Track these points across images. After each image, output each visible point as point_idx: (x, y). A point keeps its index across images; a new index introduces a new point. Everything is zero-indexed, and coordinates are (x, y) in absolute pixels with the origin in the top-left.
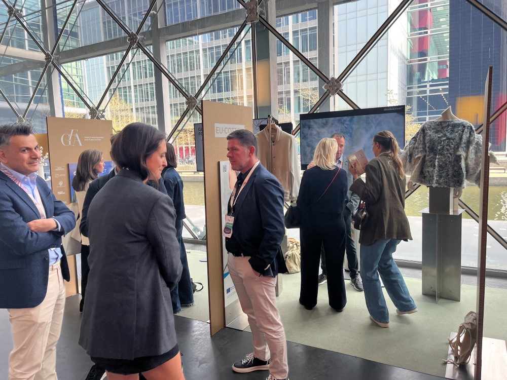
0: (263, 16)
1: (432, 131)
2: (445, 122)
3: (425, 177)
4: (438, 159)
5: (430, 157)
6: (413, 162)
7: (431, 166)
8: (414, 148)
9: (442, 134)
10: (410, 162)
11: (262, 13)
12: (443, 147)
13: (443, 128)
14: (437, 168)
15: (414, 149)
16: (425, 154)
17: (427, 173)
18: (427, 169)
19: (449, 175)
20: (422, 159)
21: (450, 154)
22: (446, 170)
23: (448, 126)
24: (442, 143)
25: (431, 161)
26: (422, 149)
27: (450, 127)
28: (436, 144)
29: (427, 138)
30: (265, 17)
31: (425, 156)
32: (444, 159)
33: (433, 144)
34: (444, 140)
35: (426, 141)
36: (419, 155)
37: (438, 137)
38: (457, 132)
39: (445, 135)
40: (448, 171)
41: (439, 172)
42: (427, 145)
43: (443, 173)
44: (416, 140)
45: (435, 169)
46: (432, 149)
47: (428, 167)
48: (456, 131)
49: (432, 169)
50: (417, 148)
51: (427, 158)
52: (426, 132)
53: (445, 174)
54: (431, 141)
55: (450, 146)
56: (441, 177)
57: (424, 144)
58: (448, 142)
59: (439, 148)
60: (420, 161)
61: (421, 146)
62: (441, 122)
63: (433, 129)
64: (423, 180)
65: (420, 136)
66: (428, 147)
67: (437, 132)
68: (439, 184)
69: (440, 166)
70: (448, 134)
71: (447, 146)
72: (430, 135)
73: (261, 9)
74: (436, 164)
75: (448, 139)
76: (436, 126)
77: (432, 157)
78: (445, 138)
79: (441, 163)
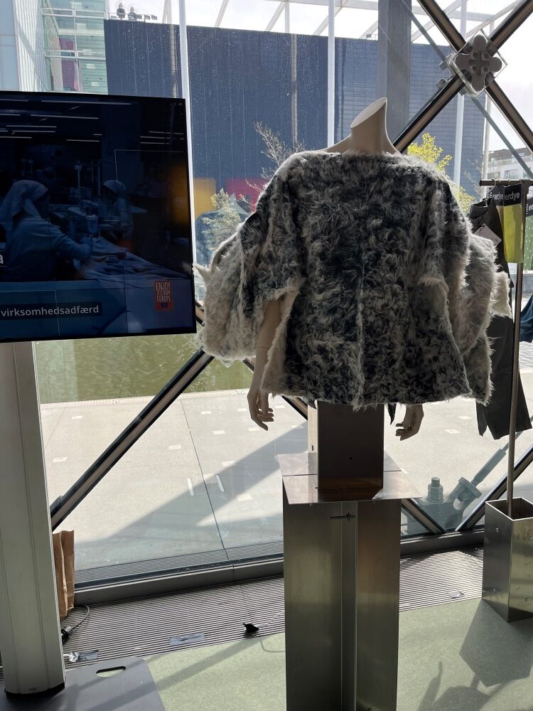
1: (328, 191)
4: (364, 301)
5: (328, 294)
6: (259, 315)
7: (334, 327)
9: (364, 206)
10: (249, 312)
12: (378, 255)
15: (262, 264)
17: (318, 358)
18: (317, 342)
19: (393, 362)
21: (400, 282)
22: (387, 344)
23: (381, 175)
24: (372, 239)
25: (333, 311)
26: (294, 263)
28: (351, 242)
29: (312, 219)
32: (379, 303)
33: (341, 244)
34: (377, 229)
35: (306, 233)
37: (357, 217)
38: (412, 201)
39: (375, 210)
40: (392, 346)
41: (367, 351)
42: (315, 247)
43: (377, 353)
44: (263, 229)
46: (336, 265)
47: (322, 331)
48: (407, 196)
49: (340, 341)
52: (303, 193)
53: (383, 357)
54: (331, 230)
55: (398, 252)
58: (390, 238)
62: (352, 160)
63: (328, 184)
65: (278, 210)
66: (320, 257)
67: (346, 196)
70: (387, 206)
71: (390, 252)
75: (389, 223)
76: (337, 174)
77: (335, 295)
78: (377, 222)
79: (371, 319)
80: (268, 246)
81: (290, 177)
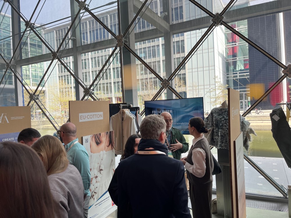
0: (126, 44)
1: (217, 114)
2: (223, 109)
3: (214, 142)
4: (220, 131)
7: (217, 135)
8: (207, 124)
9: (222, 117)
11: (126, 41)
12: (223, 124)
13: (222, 113)
14: (220, 137)
16: (213, 128)
17: (215, 140)
18: (215, 137)
19: (227, 142)
20: (212, 131)
21: (227, 129)
22: (226, 138)
23: (225, 111)
24: (222, 122)
25: (217, 133)
26: (211, 125)
27: (226, 113)
28: (219, 122)
29: (214, 118)
30: (128, 44)
31: (213, 129)
32: (224, 132)
33: (217, 122)
34: (223, 120)
35: (214, 120)
36: (210, 129)
37: (220, 118)
39: (224, 117)
40: (226, 139)
41: (221, 139)
42: (214, 122)
44: (208, 119)
45: (219, 137)
46: (217, 126)
49: (217, 137)
50: (209, 124)
51: (215, 130)
52: (213, 114)
53: (225, 141)
54: (216, 120)
55: (226, 124)
56: (222, 143)
57: (212, 121)
58: (225, 121)
59: (220, 125)
60: (210, 132)
61: (210, 123)
62: (221, 109)
63: (217, 113)
64: (213, 143)
65: (210, 117)
66: (215, 124)
67: (219, 115)
68: (222, 147)
69: (221, 136)
70: (225, 117)
71: (225, 124)
72: (215, 117)
73: (125, 39)
74: (219, 134)
75: (225, 119)
76: (218, 111)
77: (217, 130)
78: (223, 119)
79: (222, 134)
80: (208, 122)
81: (212, 112)
